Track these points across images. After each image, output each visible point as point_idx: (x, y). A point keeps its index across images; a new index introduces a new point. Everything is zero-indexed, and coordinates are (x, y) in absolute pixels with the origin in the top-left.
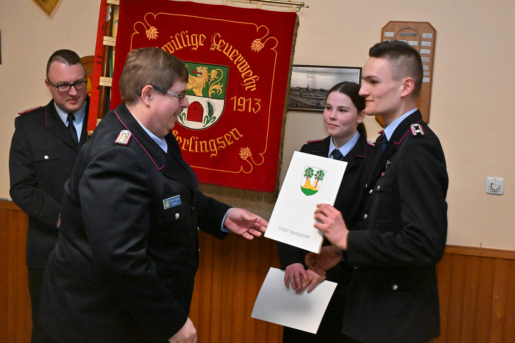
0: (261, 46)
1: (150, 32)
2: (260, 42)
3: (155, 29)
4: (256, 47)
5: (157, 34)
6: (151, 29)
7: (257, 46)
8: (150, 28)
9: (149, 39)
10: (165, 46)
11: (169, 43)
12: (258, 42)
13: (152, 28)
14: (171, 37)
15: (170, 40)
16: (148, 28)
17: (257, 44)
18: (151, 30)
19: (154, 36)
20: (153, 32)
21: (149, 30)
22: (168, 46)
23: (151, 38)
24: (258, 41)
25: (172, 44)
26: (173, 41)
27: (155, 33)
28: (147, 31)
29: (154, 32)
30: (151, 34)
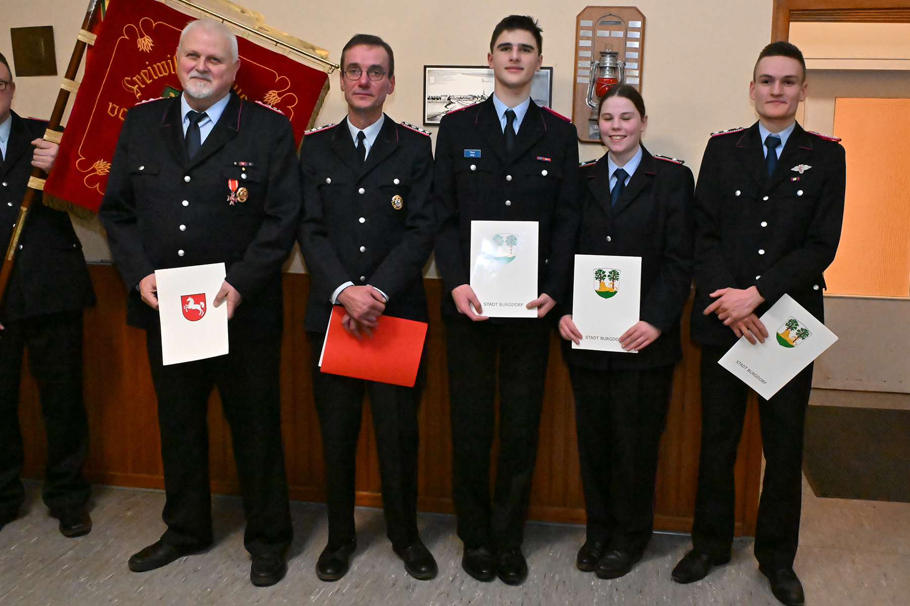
0: (276, 100)
1: (143, 42)
2: (276, 94)
3: (151, 40)
4: (270, 99)
5: (151, 46)
6: (145, 38)
7: (272, 99)
8: (144, 36)
9: (140, 50)
10: (158, 64)
11: (164, 62)
12: (274, 95)
13: (147, 38)
14: (169, 56)
15: (166, 60)
16: (142, 36)
17: (272, 96)
18: (144, 40)
19: (146, 47)
20: (146, 42)
21: (142, 39)
22: (163, 65)
23: (143, 50)
24: (275, 93)
25: (168, 64)
26: (169, 61)
27: (150, 45)
28: (139, 39)
29: (149, 43)
30: (143, 44)
